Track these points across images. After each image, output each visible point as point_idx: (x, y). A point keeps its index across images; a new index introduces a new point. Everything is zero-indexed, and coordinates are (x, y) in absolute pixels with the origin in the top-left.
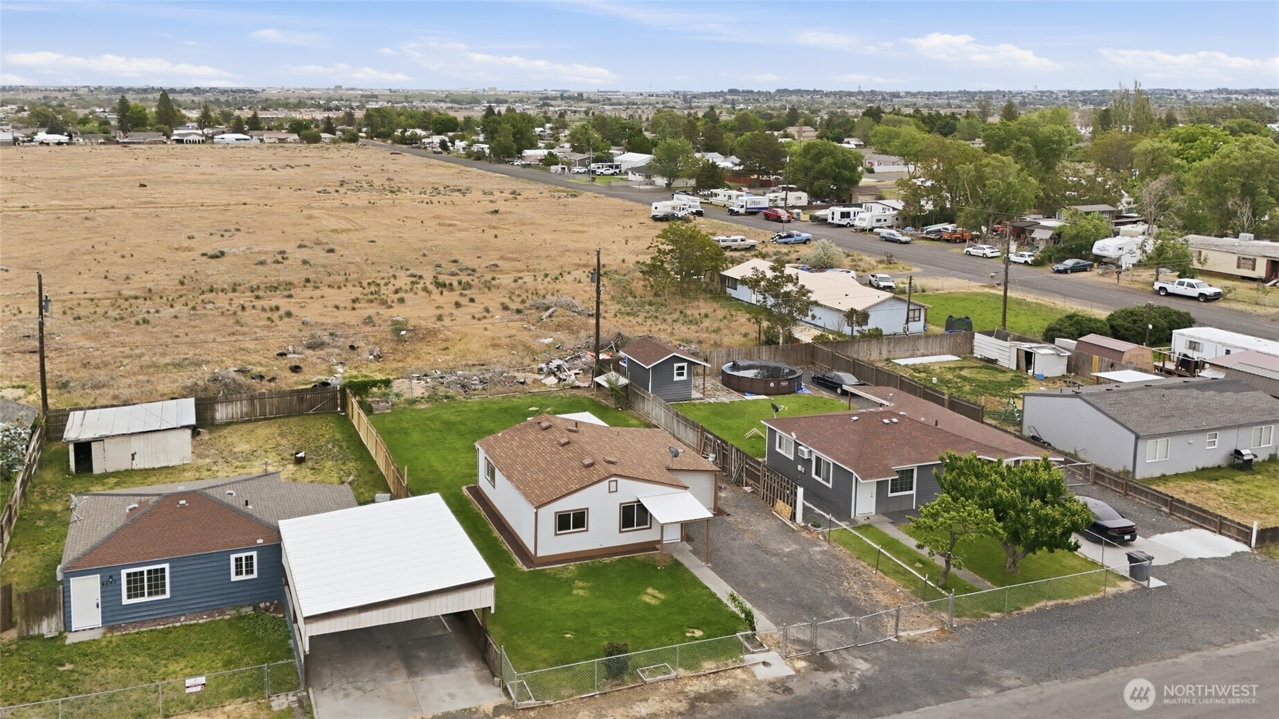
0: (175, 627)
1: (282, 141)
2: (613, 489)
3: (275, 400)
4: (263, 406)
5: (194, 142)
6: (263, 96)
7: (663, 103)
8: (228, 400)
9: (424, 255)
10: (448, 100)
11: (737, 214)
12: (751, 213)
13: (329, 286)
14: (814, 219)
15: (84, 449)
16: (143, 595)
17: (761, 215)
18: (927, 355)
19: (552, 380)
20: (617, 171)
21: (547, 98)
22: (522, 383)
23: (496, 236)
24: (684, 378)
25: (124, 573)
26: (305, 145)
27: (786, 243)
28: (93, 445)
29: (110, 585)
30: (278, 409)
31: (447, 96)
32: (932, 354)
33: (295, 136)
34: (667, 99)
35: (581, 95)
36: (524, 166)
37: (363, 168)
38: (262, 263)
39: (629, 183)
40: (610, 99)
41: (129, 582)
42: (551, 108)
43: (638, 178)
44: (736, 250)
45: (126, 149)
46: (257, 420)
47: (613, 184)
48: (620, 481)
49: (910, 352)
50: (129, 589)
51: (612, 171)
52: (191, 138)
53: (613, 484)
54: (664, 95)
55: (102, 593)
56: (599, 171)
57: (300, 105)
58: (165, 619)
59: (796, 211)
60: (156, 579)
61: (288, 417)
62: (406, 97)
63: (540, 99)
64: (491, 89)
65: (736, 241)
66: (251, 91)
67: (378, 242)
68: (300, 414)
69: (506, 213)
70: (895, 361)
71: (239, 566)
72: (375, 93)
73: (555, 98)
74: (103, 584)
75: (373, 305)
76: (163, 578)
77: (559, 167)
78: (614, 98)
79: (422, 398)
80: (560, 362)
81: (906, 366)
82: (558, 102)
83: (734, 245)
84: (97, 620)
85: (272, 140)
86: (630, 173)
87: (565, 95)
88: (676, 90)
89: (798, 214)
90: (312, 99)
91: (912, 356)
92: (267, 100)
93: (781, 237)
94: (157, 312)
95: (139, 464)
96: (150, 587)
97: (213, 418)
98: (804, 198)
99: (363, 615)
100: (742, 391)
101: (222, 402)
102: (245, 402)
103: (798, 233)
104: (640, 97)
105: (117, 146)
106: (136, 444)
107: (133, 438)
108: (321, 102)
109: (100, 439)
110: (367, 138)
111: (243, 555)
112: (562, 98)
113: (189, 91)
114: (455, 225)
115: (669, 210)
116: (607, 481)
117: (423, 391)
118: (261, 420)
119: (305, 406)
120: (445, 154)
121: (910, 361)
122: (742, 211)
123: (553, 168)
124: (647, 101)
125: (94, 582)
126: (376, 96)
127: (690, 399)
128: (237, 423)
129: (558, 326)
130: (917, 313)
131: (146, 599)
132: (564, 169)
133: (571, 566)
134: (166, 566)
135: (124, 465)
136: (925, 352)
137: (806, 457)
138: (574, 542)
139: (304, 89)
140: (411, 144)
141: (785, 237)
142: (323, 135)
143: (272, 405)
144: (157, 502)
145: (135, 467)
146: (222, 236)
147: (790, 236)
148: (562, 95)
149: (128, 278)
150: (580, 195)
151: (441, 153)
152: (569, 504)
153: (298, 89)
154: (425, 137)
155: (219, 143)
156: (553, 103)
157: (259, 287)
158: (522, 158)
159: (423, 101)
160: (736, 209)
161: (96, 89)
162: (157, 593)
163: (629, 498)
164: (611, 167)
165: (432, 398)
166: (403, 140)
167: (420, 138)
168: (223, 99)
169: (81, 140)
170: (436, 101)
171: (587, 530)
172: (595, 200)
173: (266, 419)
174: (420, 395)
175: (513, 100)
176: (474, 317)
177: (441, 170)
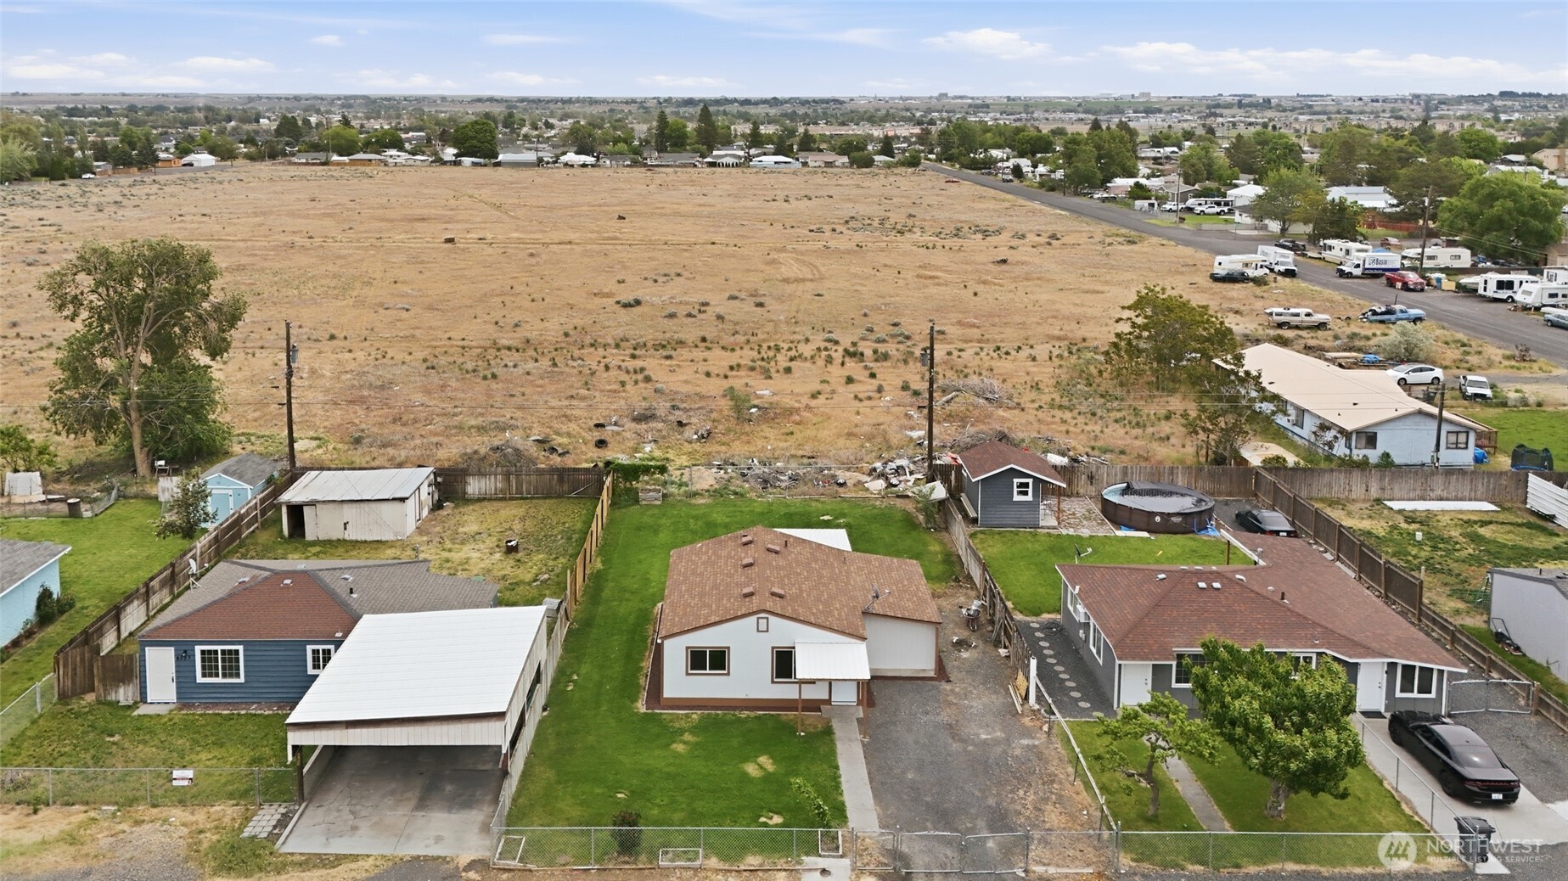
0: (239, 714)
1: (829, 164)
2: (763, 626)
3: (533, 478)
4: (519, 484)
5: (728, 166)
6: (849, 107)
7: (1392, 111)
8: (481, 474)
9: (865, 315)
10: (1080, 109)
11: (1349, 275)
12: (1371, 275)
13: (723, 348)
14: (1461, 288)
15: (296, 511)
16: (217, 675)
17: (1383, 280)
18: (1447, 499)
19: (880, 484)
20: (1226, 209)
21: (1218, 106)
22: (841, 485)
23: (975, 294)
24: (1029, 498)
25: (198, 649)
26: (855, 170)
27: (1382, 322)
28: (306, 510)
29: (184, 658)
30: (536, 488)
31: (1080, 105)
32: (1457, 499)
33: (845, 159)
34: (1399, 105)
35: (1267, 101)
36: (1104, 200)
37: (895, 200)
38: (672, 316)
39: (1229, 227)
40: (1310, 107)
41: (203, 660)
42: (1220, 120)
43: (1246, 219)
44: (1297, 327)
45: (649, 173)
46: (512, 499)
47: (1205, 227)
48: (772, 619)
49: (1418, 492)
50: (203, 667)
51: (1217, 209)
52: (724, 160)
53: (763, 623)
54: (1396, 100)
55: (177, 666)
56: (1198, 209)
57: (888, 117)
58: (235, 705)
59: (1438, 275)
60: (230, 660)
61: (545, 498)
62: (1027, 106)
63: (1209, 107)
64: (1143, 94)
65: (1297, 315)
66: (836, 101)
67: (826, 297)
68: (559, 496)
69: (1018, 263)
70: (1389, 503)
71: (316, 659)
72: (988, 102)
73: (1229, 106)
74: (177, 658)
75: (752, 373)
76: (237, 660)
77: (1146, 203)
78: (1317, 105)
79: (708, 491)
80: (904, 462)
81: (1400, 512)
82: (1235, 111)
83: (1294, 320)
84: (172, 696)
85: (817, 164)
86: (1237, 213)
87: (1246, 101)
88: (1418, 92)
89: (1439, 280)
90: (907, 110)
91: (1423, 499)
92: (852, 112)
93: (1375, 313)
94: (515, 366)
95: (351, 535)
96: (224, 668)
97: (465, 493)
98: (1465, 258)
99: (351, 731)
100: (1118, 524)
101: (474, 475)
102: (499, 477)
103: (1403, 308)
104: (1358, 103)
105: (643, 170)
106: (349, 512)
107: (346, 507)
108: (918, 114)
109: (313, 503)
110: (936, 161)
111: (321, 647)
112: (1240, 105)
113: (765, 102)
114: (937, 277)
115: (1238, 267)
116: (754, 618)
117: (713, 482)
118: (517, 499)
119: (566, 487)
120: (1016, 182)
121: (1408, 506)
122: (1358, 272)
123: (1138, 203)
124: (1368, 109)
125: (170, 653)
126: (987, 106)
127: (1037, 527)
128: (490, 500)
129: (950, 415)
130: (1462, 438)
131: (220, 680)
132: (1152, 205)
133: (696, 715)
134: (240, 648)
135: (336, 533)
136: (1445, 494)
137: (1083, 620)
138: (708, 686)
139: (901, 98)
140: (980, 169)
141: (1382, 313)
142: (877, 158)
143: (529, 483)
144: (266, 578)
145: (347, 537)
146: (656, 281)
147: (1389, 312)
148: (1240, 102)
149: (516, 325)
150: (1142, 239)
151: (1011, 181)
152: (707, 639)
153: (893, 98)
154: (1002, 160)
155: (755, 167)
156: (1225, 112)
157: (645, 345)
158: (1106, 189)
159: (1047, 111)
160: (1346, 269)
161: (666, 101)
162: (231, 676)
163: (783, 643)
164: (1218, 204)
165: (718, 493)
166: (975, 165)
167: (996, 161)
168: (801, 111)
169: (608, 162)
170: (1064, 112)
171: (728, 674)
172: (1161, 249)
173: (522, 498)
174: (707, 487)
175: (1169, 108)
176: (856, 397)
177: (991, 205)
